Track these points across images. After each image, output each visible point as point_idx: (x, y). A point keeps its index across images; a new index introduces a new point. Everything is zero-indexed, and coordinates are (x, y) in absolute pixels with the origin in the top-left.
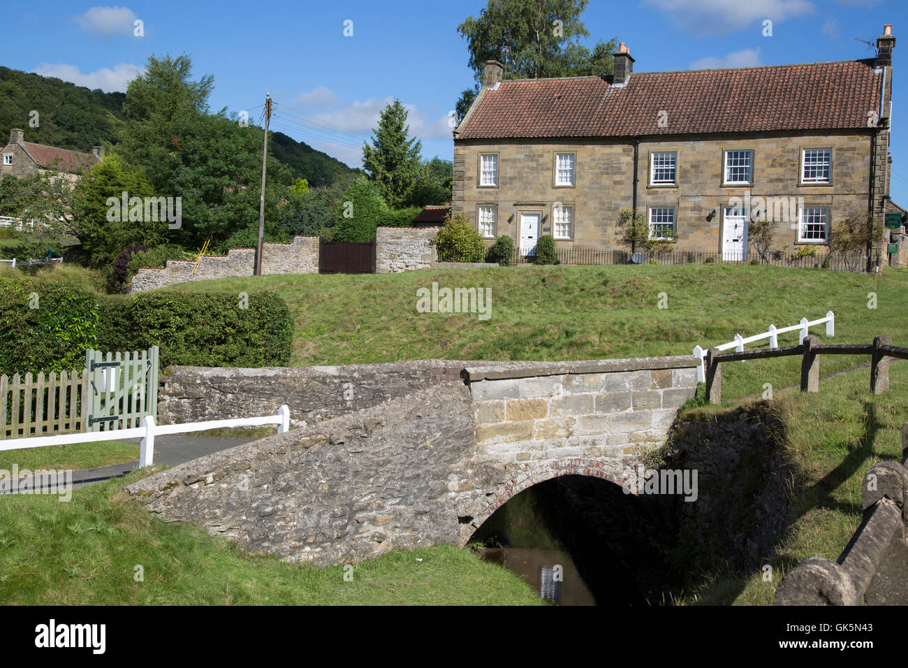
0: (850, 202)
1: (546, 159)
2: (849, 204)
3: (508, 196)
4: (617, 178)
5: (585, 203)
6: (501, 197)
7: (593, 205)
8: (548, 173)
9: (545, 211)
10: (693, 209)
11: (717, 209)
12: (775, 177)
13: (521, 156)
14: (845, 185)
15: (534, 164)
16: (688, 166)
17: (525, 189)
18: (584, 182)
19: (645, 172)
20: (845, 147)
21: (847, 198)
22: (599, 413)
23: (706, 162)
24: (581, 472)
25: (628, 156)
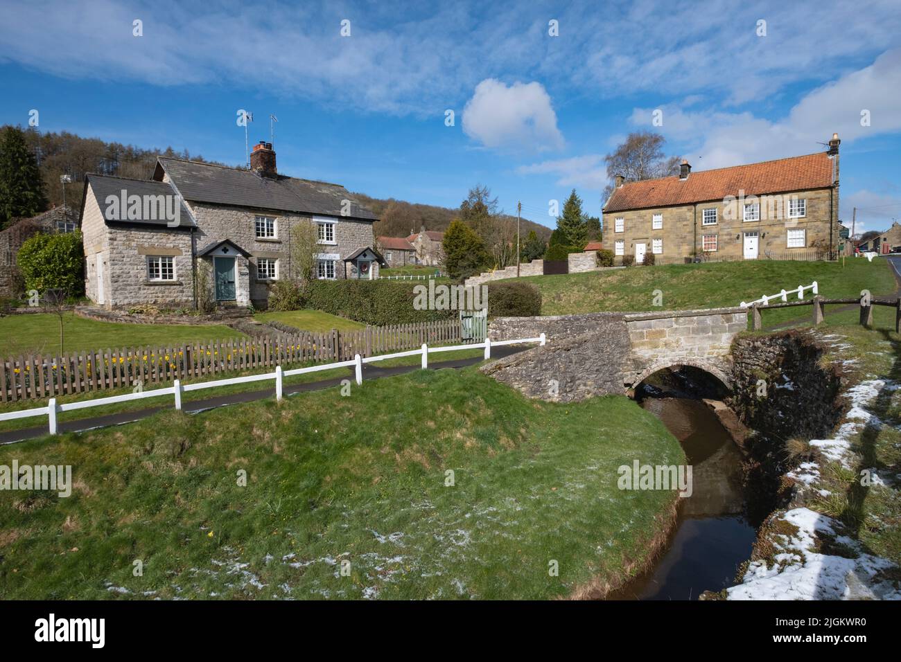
0: (818, 226)
1: (648, 217)
2: (817, 227)
3: (630, 235)
4: (685, 223)
5: (669, 236)
6: (626, 236)
7: (672, 236)
8: (649, 224)
9: (649, 241)
10: (726, 235)
11: (741, 234)
13: (635, 217)
14: (814, 217)
15: (642, 220)
17: (638, 232)
18: (668, 226)
19: (700, 219)
20: (813, 197)
21: (816, 224)
22: (694, 336)
24: (685, 363)
25: (691, 212)
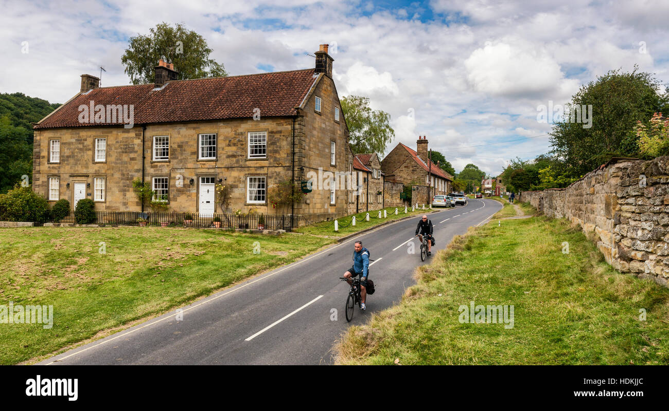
0: (279, 173)
1: (89, 142)
2: (278, 174)
3: (66, 169)
4: (132, 155)
5: (113, 175)
6: (62, 171)
7: (117, 175)
8: (90, 153)
9: (90, 180)
11: (195, 178)
12: (230, 153)
13: (74, 140)
14: (276, 160)
15: (81, 146)
16: (175, 146)
17: (76, 164)
18: (112, 159)
19: (149, 151)
20: (275, 130)
21: (277, 170)
23: (187, 142)
25: (139, 139)
